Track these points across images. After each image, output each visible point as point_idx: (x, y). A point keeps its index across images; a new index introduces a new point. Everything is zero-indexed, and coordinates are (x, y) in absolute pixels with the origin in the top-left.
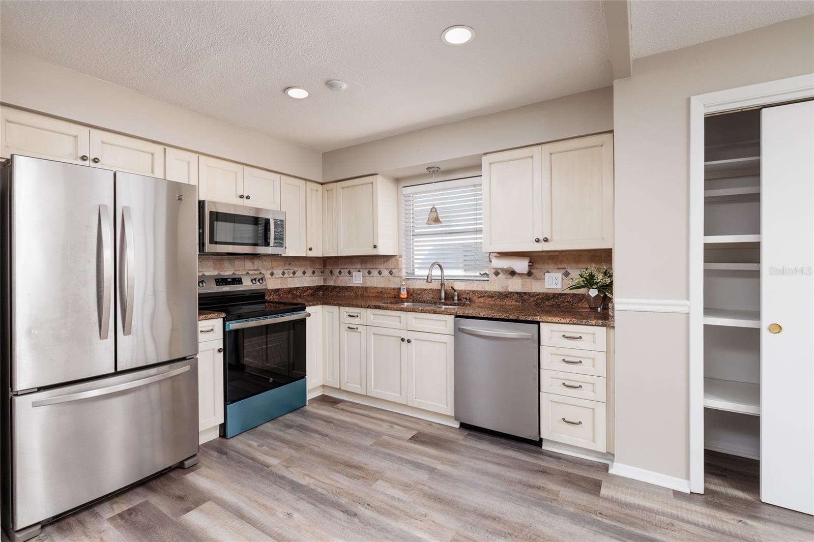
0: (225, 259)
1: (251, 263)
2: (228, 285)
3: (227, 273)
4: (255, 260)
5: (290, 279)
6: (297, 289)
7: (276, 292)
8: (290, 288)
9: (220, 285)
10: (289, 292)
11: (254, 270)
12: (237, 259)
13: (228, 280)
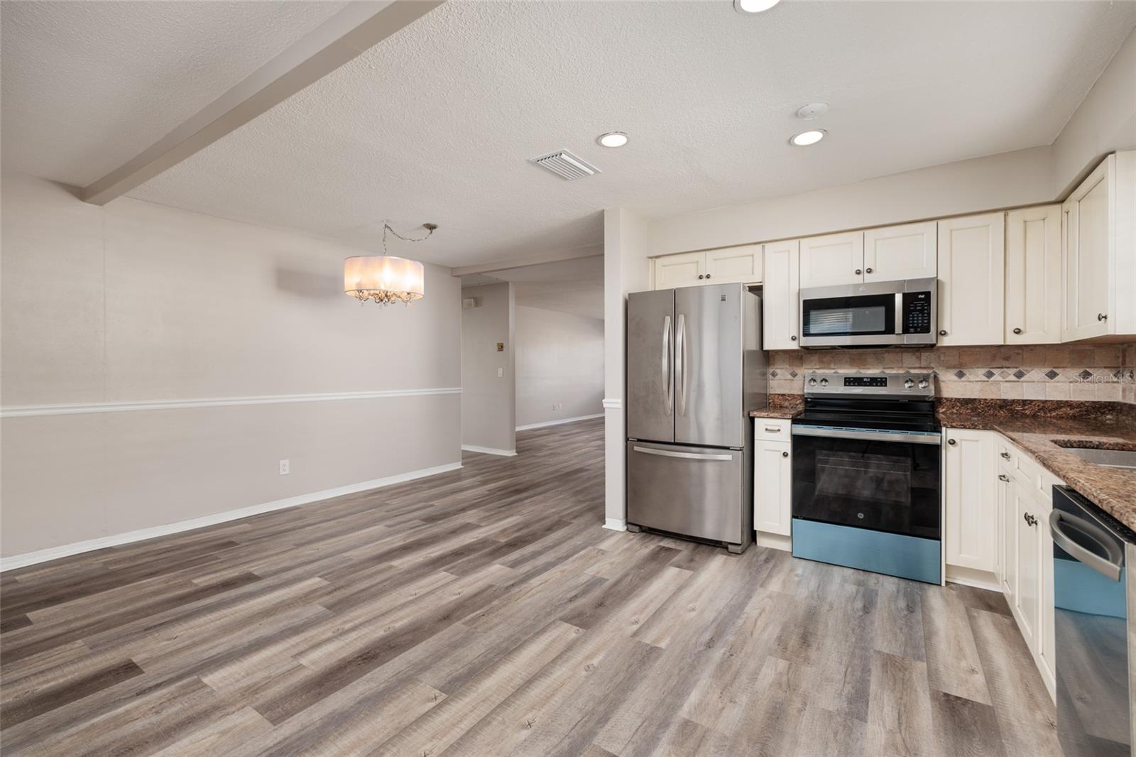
0: (869, 353)
1: (914, 358)
2: (863, 386)
3: (872, 372)
4: (922, 354)
5: (1006, 384)
6: (1024, 402)
7: (967, 404)
8: (1004, 401)
9: (849, 385)
10: (1001, 407)
11: (920, 368)
12: (888, 352)
13: (865, 380)
